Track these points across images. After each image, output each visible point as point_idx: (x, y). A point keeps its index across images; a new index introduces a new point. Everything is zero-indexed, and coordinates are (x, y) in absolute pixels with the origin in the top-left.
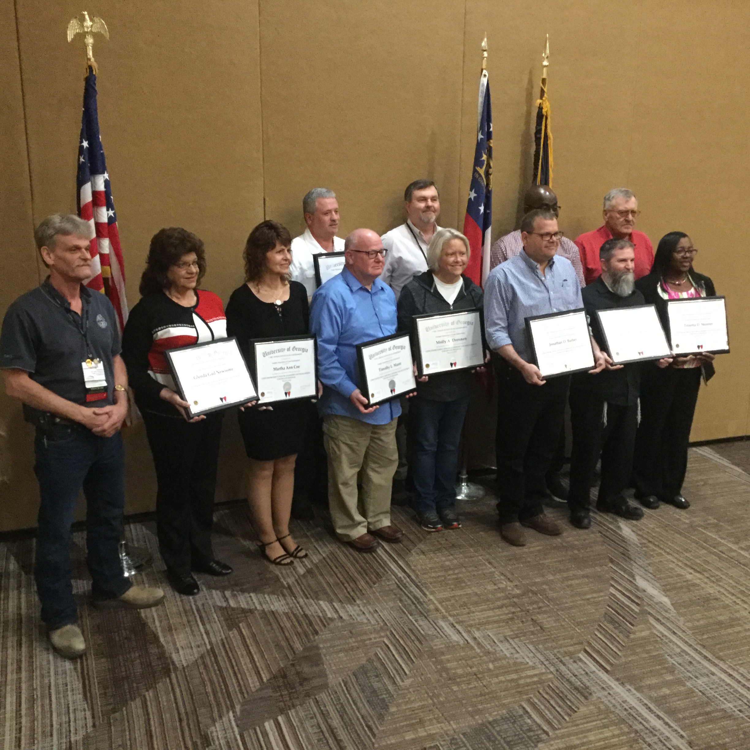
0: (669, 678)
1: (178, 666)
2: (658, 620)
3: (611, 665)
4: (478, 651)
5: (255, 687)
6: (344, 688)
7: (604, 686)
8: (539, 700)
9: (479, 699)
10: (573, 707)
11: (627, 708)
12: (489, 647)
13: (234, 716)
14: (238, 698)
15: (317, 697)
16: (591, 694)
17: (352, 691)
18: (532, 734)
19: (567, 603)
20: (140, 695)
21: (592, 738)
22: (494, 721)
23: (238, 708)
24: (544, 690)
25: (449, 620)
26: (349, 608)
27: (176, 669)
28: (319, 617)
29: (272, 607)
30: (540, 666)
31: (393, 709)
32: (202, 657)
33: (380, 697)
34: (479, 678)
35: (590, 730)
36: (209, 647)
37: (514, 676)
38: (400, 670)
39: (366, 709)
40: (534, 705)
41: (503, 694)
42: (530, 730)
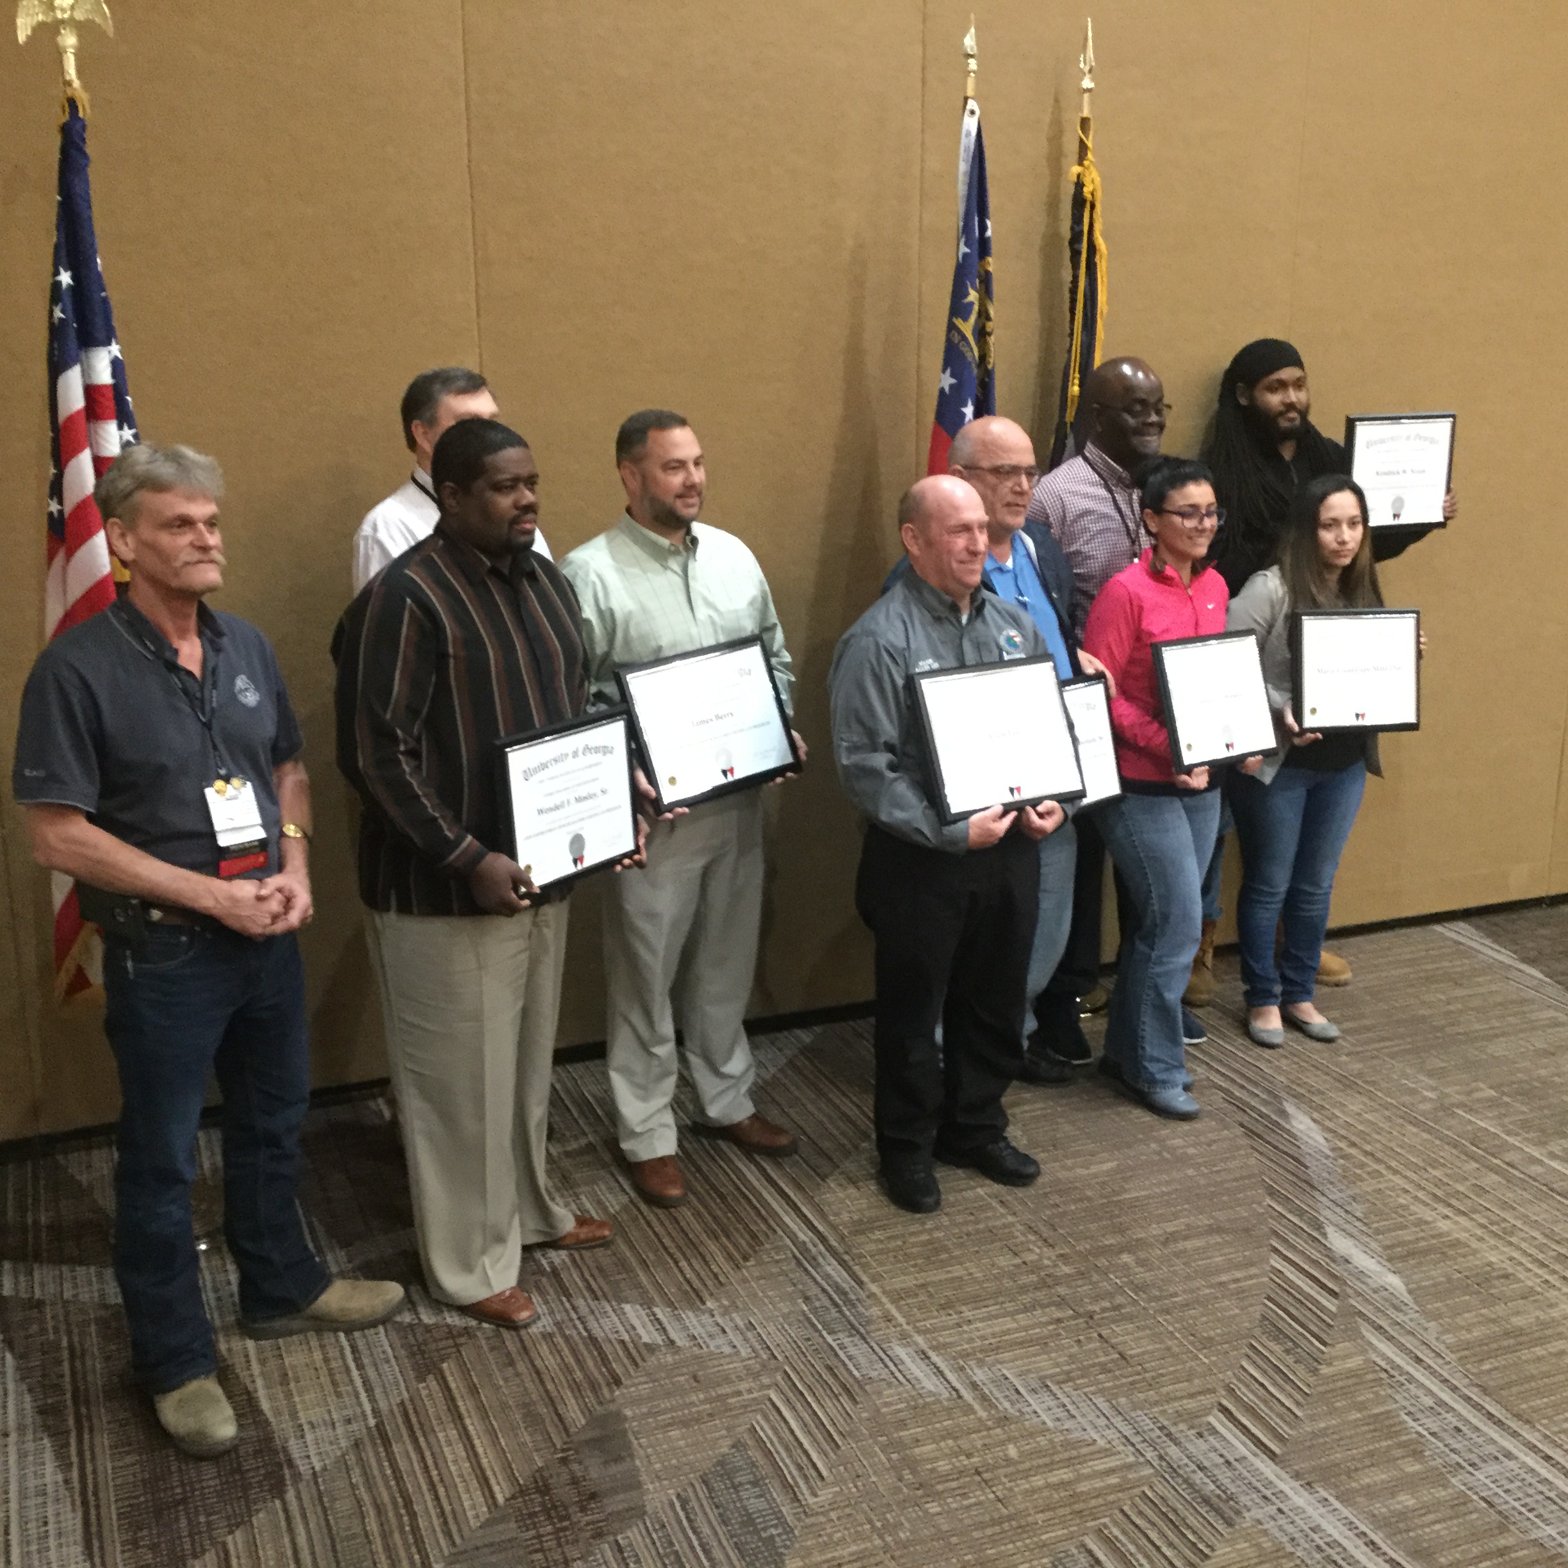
0: (1412, 1467)
1: (301, 1469)
2: (1379, 1329)
3: (1280, 1438)
4: (983, 1414)
5: (477, 1517)
6: (681, 1514)
7: (1268, 1493)
8: (1124, 1531)
9: (989, 1532)
10: (1201, 1547)
11: (1321, 1543)
12: (1008, 1406)
15: (619, 1538)
16: (1238, 1512)
17: (700, 1520)
19: (1177, 1295)
24: (1133, 1504)
25: (915, 1343)
26: (689, 1317)
27: (296, 1476)
28: (622, 1342)
30: (1121, 1448)
32: (357, 1446)
33: (764, 1535)
34: (986, 1481)
38: (807, 1467)
40: (1111, 1545)
41: (1040, 1518)
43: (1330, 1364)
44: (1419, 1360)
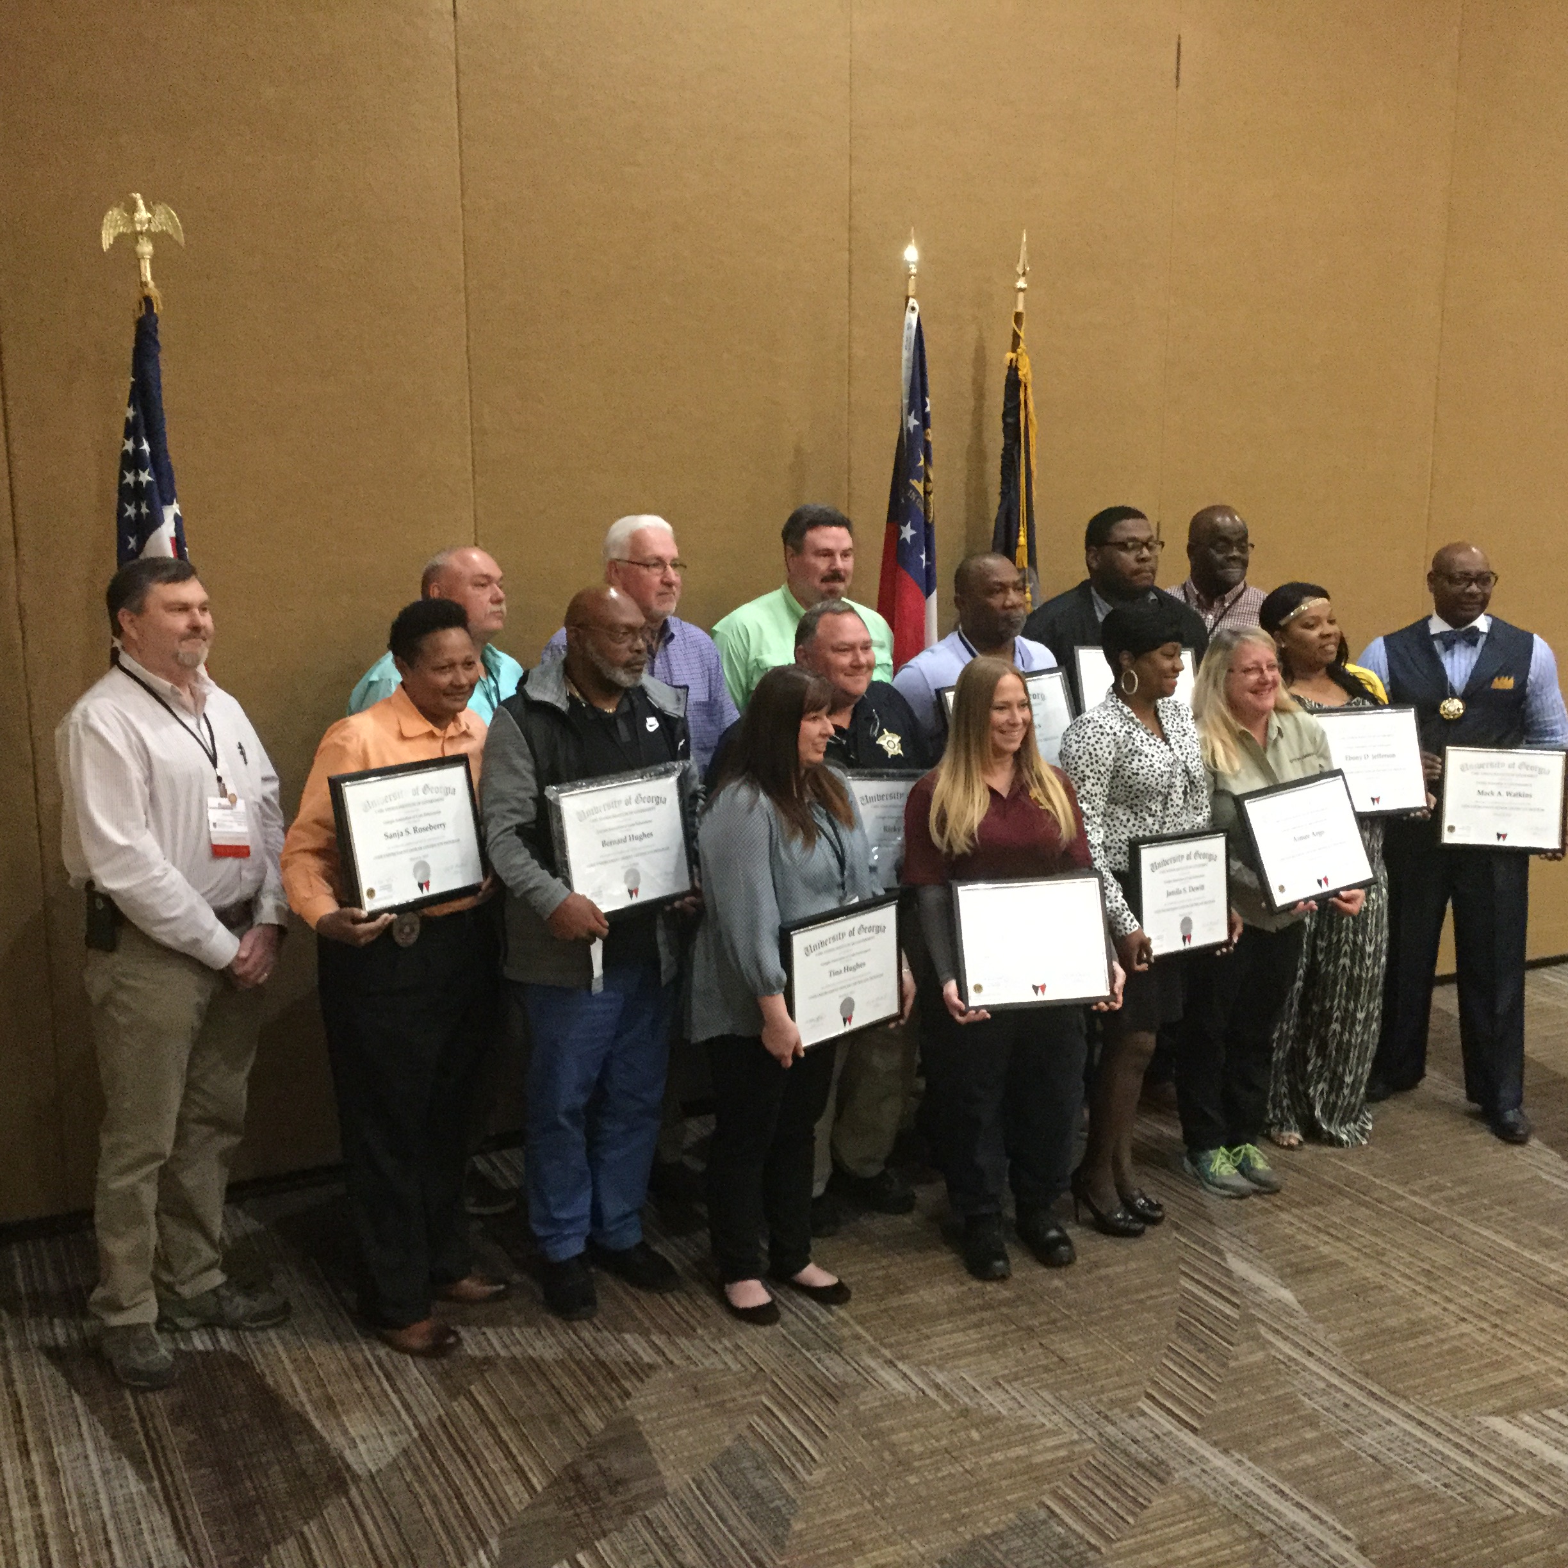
0: (1310, 1435)
1: (360, 1473)
2: (1277, 1332)
3: (1200, 1417)
4: (948, 1408)
5: (520, 1502)
6: (698, 1492)
7: (1193, 1458)
8: (1075, 1491)
9: (961, 1495)
10: (1141, 1500)
11: (1240, 1494)
12: (967, 1400)
13: (489, 1559)
14: (490, 1526)
15: (647, 1513)
16: (1169, 1474)
17: (715, 1497)
18: (1068, 1553)
19: (1103, 1310)
20: (292, 1532)
21: (1183, 1553)
22: (995, 1534)
23: (494, 1543)
24: (1081, 1471)
25: (883, 1355)
26: (683, 1342)
27: (356, 1478)
28: (627, 1364)
29: (530, 1352)
30: (1066, 1429)
31: (798, 1526)
32: (405, 1452)
33: (772, 1506)
34: (955, 1458)
35: (1175, 1539)
36: (416, 1434)
37: (1021, 1451)
38: (801, 1452)
39: (748, 1529)
40: (1064, 1501)
41: (1004, 1483)
42: (1065, 1545)
43: (1237, 1359)
44: (1310, 1354)
